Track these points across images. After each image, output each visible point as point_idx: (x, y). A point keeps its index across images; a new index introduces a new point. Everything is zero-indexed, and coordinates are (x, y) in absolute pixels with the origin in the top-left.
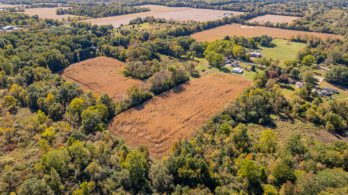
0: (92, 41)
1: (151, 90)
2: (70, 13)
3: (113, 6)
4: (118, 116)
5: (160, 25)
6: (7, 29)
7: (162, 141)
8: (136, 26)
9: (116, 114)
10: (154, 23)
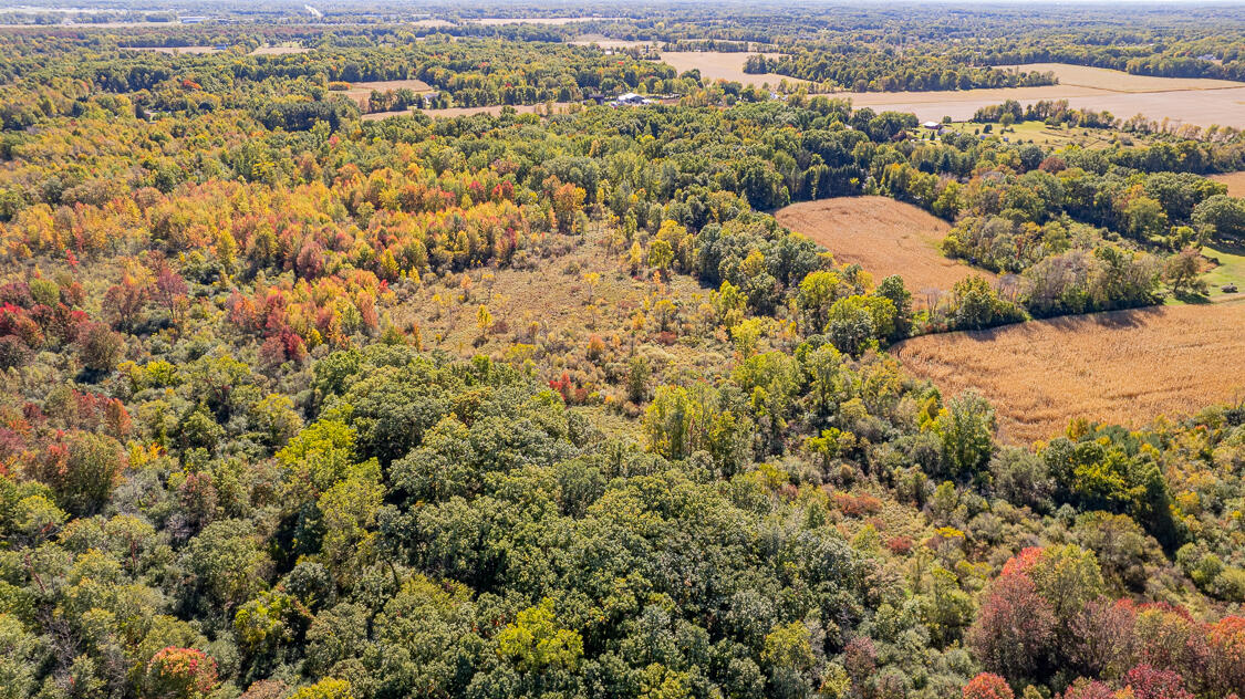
0: (854, 153)
1: (1024, 303)
2: (784, 72)
3: (921, 58)
4: (918, 339)
5: (1085, 134)
6: (627, 101)
7: (1036, 420)
8: (997, 128)
9: (912, 334)
10: (1064, 125)
